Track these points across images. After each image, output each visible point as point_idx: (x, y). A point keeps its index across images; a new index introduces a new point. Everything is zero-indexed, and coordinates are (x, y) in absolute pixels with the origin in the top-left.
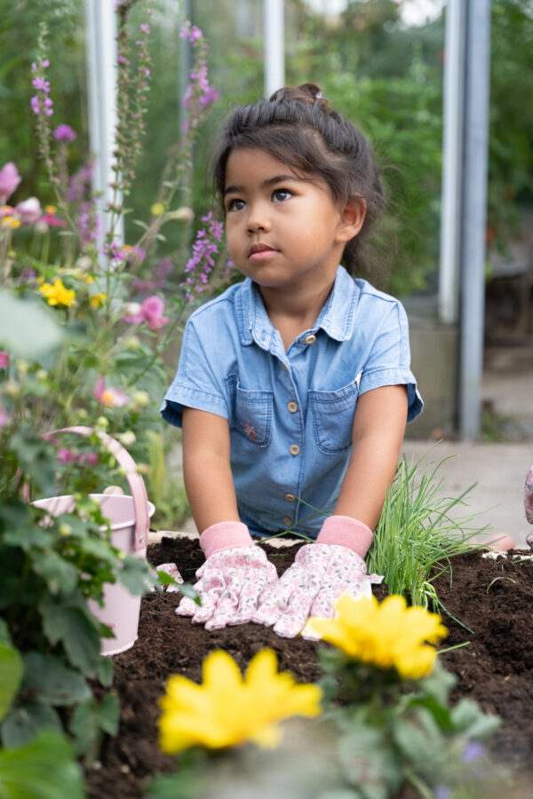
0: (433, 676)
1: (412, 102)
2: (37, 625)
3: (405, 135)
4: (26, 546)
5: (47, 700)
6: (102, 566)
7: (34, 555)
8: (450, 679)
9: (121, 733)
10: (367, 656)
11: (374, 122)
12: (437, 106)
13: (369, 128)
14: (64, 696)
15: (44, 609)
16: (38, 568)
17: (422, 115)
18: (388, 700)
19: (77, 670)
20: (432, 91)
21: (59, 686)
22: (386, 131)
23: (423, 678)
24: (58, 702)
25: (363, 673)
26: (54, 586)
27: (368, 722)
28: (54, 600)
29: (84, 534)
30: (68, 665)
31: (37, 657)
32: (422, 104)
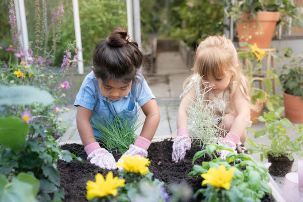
0: (148, 173)
1: (117, 7)
2: (41, 171)
3: (115, 17)
4: (38, 152)
5: (46, 192)
6: (56, 154)
7: (40, 154)
8: (152, 174)
9: (66, 198)
10: (132, 171)
11: (106, 14)
12: (124, 8)
13: (104, 15)
14: (50, 190)
15: (43, 168)
16: (41, 157)
17: (120, 12)
18: (138, 181)
19: (53, 183)
20: (123, 4)
21: (48, 188)
22: (110, 16)
23: (146, 174)
24: (49, 192)
25: (131, 175)
26: (46, 161)
27: (133, 187)
28: (45, 165)
29: (52, 147)
30: (50, 182)
31: (42, 181)
32: (120, 8)
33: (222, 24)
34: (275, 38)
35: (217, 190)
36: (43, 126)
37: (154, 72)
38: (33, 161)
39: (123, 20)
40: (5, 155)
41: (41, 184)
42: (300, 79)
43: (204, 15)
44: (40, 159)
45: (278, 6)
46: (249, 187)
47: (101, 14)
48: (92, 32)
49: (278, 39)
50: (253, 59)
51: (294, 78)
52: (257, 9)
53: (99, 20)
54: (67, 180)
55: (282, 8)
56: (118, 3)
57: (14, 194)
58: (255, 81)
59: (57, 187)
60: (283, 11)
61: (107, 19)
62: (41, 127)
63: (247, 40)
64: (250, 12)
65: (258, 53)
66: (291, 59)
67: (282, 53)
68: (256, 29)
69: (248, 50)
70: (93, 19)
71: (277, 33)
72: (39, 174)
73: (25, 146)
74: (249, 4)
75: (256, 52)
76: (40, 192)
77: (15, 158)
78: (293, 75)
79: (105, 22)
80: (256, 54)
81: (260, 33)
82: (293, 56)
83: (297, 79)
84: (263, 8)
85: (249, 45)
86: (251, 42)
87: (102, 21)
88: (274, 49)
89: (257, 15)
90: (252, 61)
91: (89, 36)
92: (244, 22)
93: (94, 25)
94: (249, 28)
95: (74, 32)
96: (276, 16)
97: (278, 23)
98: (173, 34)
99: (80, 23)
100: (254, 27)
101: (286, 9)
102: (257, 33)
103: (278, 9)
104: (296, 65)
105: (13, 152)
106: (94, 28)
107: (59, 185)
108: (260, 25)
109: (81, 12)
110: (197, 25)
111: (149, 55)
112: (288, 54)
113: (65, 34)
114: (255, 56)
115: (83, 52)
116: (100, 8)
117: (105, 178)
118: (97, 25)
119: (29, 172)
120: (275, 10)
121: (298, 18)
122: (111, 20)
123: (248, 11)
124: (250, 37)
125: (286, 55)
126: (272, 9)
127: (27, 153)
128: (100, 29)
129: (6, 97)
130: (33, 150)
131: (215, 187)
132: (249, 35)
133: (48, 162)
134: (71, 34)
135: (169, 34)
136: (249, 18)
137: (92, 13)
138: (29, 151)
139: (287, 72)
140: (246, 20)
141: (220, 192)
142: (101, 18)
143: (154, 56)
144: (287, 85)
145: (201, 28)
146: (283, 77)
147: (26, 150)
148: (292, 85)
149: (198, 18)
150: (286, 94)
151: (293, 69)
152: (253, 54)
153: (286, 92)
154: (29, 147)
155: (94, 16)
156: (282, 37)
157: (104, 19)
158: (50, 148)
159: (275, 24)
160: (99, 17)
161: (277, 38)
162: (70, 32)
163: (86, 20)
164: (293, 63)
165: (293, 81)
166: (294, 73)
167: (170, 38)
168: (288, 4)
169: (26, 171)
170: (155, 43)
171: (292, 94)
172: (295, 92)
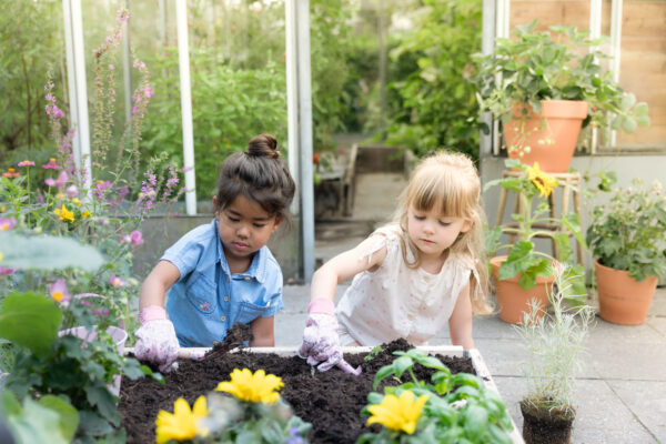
1: (268, 84)
2: (84, 396)
3: (263, 104)
4: (78, 358)
5: (91, 433)
7: (83, 362)
11: (245, 96)
12: (282, 87)
13: (242, 99)
14: (99, 431)
15: (87, 389)
16: (84, 368)
17: (274, 93)
19: (105, 418)
20: (279, 78)
21: (96, 427)
22: (253, 102)
24: (95, 434)
26: (92, 377)
27: (249, 428)
28: (92, 384)
29: (106, 350)
30: (100, 416)
31: (84, 413)
32: (273, 85)
33: (474, 121)
34: (582, 152)
35: (394, 435)
36: (89, 311)
37: (346, 214)
38: (69, 376)
39: (278, 110)
40: (20, 363)
41: (82, 419)
42: (627, 235)
43: (450, 100)
44: (81, 372)
45: (584, 89)
46: (466, 435)
47: (235, 98)
48: (216, 133)
49: (589, 154)
50: (531, 192)
51: (616, 233)
52: (542, 95)
53: (231, 108)
54: (136, 417)
55: (590, 94)
56: (270, 76)
57: (26, 425)
58: (537, 236)
59: (114, 427)
60: (594, 99)
61: (247, 107)
62: (85, 313)
63: (521, 154)
64: (527, 99)
65: (542, 183)
66: (611, 195)
67: (594, 183)
68: (541, 134)
69: (522, 176)
70: (220, 107)
71: (585, 142)
72: (79, 401)
73: (56, 348)
74: (525, 85)
75: (538, 179)
76: (80, 434)
77: (36, 368)
78: (615, 227)
79: (242, 114)
80: (537, 183)
81: (547, 141)
82: (615, 189)
83: (621, 235)
84: (554, 92)
85: (524, 166)
86: (529, 159)
87: (237, 112)
88: (578, 175)
89: (540, 106)
90: (530, 197)
91: (211, 139)
92: (515, 118)
93: (221, 118)
94: (526, 131)
95: (179, 132)
96: (581, 109)
97: (586, 122)
98: (392, 137)
99: (193, 114)
100: (536, 129)
101: (598, 94)
102: (541, 142)
103: (584, 94)
104: (620, 206)
105: (34, 358)
106: (220, 124)
107: (117, 424)
108: (548, 126)
109: (196, 92)
110: (436, 120)
111: (337, 179)
112: (605, 185)
113: (162, 135)
114: (536, 187)
115: (197, 172)
116: (234, 85)
117: (192, 407)
118: (227, 119)
119: (63, 395)
120: (579, 98)
121: (624, 114)
122: (256, 108)
123: (524, 98)
124: (528, 149)
125: (601, 187)
126: (572, 95)
127: (60, 359)
128: (233, 126)
129: (22, 256)
130: (70, 354)
131: (392, 431)
132: (525, 145)
133: (96, 378)
134: (173, 136)
135: (385, 137)
136: (525, 111)
137: (218, 95)
138: (62, 357)
139: (602, 221)
140: (519, 115)
141: (398, 439)
142: (235, 105)
143: (348, 181)
144: (600, 246)
145: (443, 127)
146: (594, 230)
147: (59, 356)
148: (610, 247)
149: (437, 107)
150: (600, 266)
151: (613, 216)
152: (532, 182)
153: (601, 262)
154: (62, 349)
155: (221, 101)
156: (597, 149)
157: (241, 108)
158: (101, 353)
159: (580, 123)
160: (231, 103)
161: (588, 151)
162: (173, 132)
163: (204, 109)
164: (614, 203)
165: (612, 238)
166: (615, 222)
167: (387, 145)
168: (602, 85)
169: (56, 392)
170: (353, 153)
171: (612, 266)
172: (618, 262)
